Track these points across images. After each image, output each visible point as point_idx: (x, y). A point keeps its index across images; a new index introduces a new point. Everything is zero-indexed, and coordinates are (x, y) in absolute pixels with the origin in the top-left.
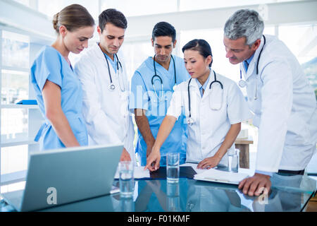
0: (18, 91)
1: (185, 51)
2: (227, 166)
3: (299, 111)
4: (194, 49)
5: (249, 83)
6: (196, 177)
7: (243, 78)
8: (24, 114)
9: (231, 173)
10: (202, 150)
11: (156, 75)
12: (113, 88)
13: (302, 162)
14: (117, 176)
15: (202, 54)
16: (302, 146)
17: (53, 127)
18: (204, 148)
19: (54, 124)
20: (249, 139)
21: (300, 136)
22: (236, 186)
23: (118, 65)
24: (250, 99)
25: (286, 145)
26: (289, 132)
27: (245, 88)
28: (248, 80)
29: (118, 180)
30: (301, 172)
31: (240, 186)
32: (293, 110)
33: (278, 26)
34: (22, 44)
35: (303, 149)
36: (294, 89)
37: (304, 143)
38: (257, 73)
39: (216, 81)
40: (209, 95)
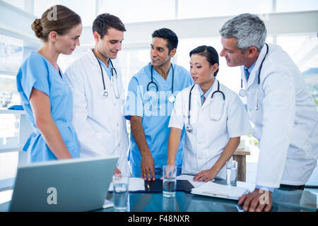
0: (11, 94)
1: (193, 56)
2: (225, 178)
3: (302, 124)
4: (202, 55)
5: (249, 93)
6: (194, 191)
7: (244, 88)
8: (16, 118)
9: (229, 186)
10: (198, 160)
11: (152, 82)
12: (106, 94)
13: (303, 176)
14: (111, 189)
15: (208, 61)
16: (304, 160)
17: (42, 135)
18: (200, 158)
19: (43, 132)
20: (246, 150)
21: (301, 150)
22: (236, 202)
23: (113, 71)
24: (251, 110)
25: (288, 158)
26: (291, 146)
27: (246, 97)
28: (248, 89)
29: (111, 192)
30: (302, 187)
31: (240, 202)
32: (296, 123)
33: (276, 37)
34: (17, 48)
35: (304, 163)
36: (297, 101)
37: (306, 157)
38: (259, 83)
39: (218, 91)
40: (209, 104)
